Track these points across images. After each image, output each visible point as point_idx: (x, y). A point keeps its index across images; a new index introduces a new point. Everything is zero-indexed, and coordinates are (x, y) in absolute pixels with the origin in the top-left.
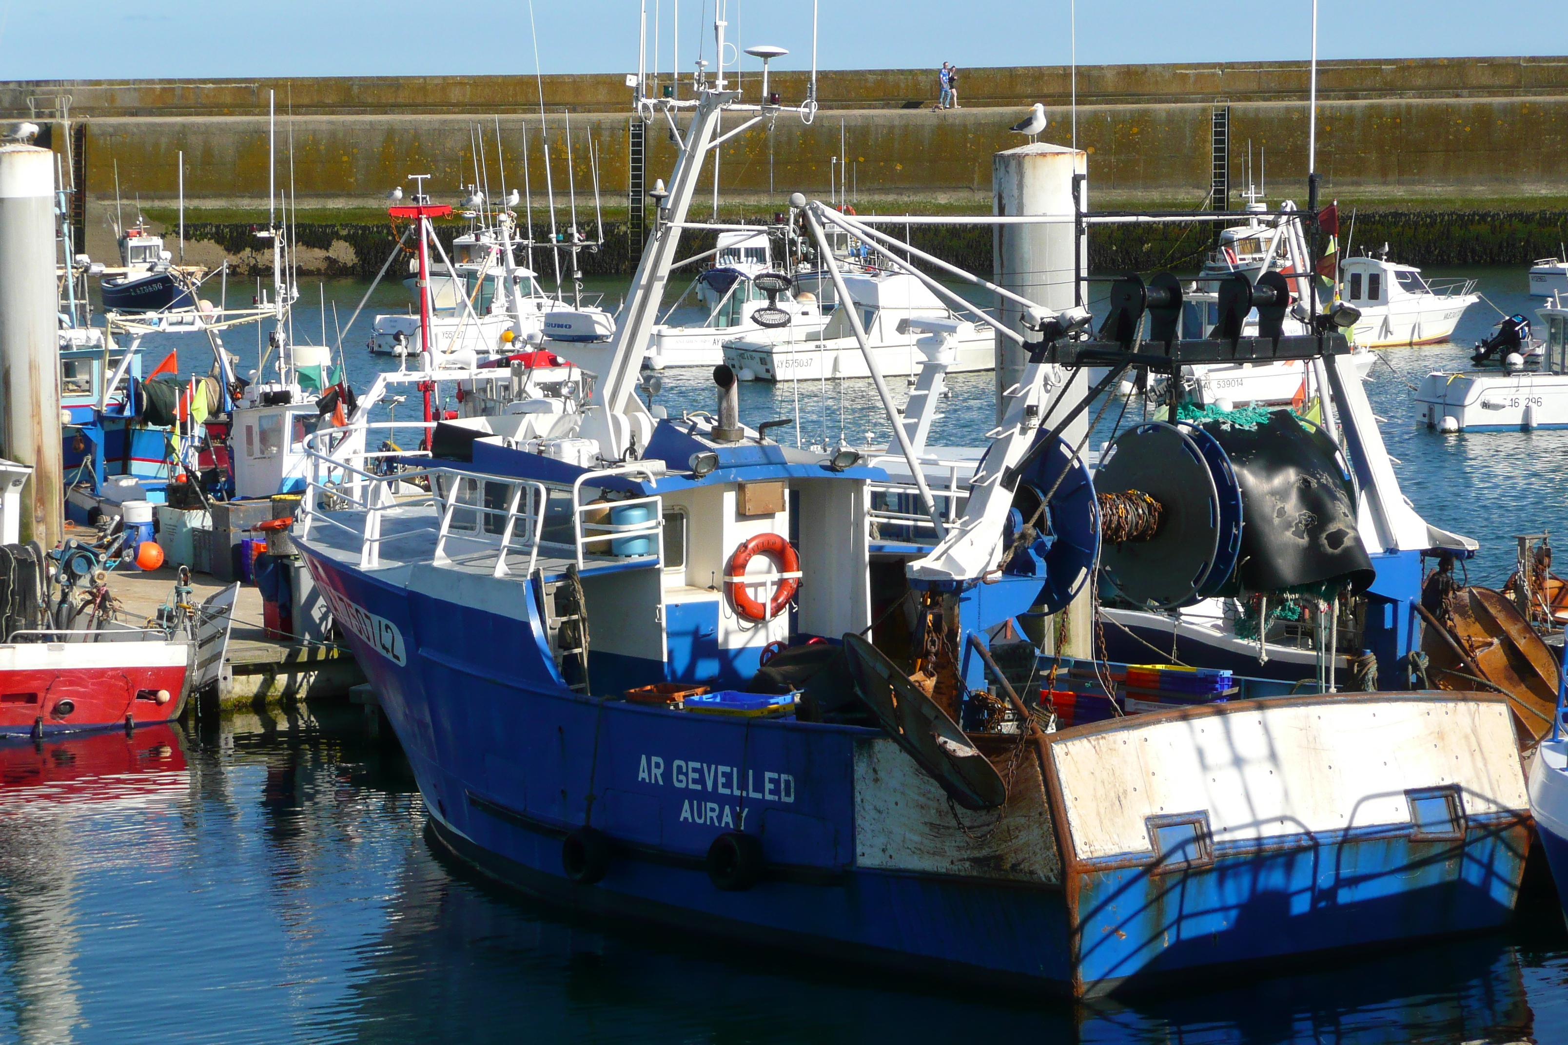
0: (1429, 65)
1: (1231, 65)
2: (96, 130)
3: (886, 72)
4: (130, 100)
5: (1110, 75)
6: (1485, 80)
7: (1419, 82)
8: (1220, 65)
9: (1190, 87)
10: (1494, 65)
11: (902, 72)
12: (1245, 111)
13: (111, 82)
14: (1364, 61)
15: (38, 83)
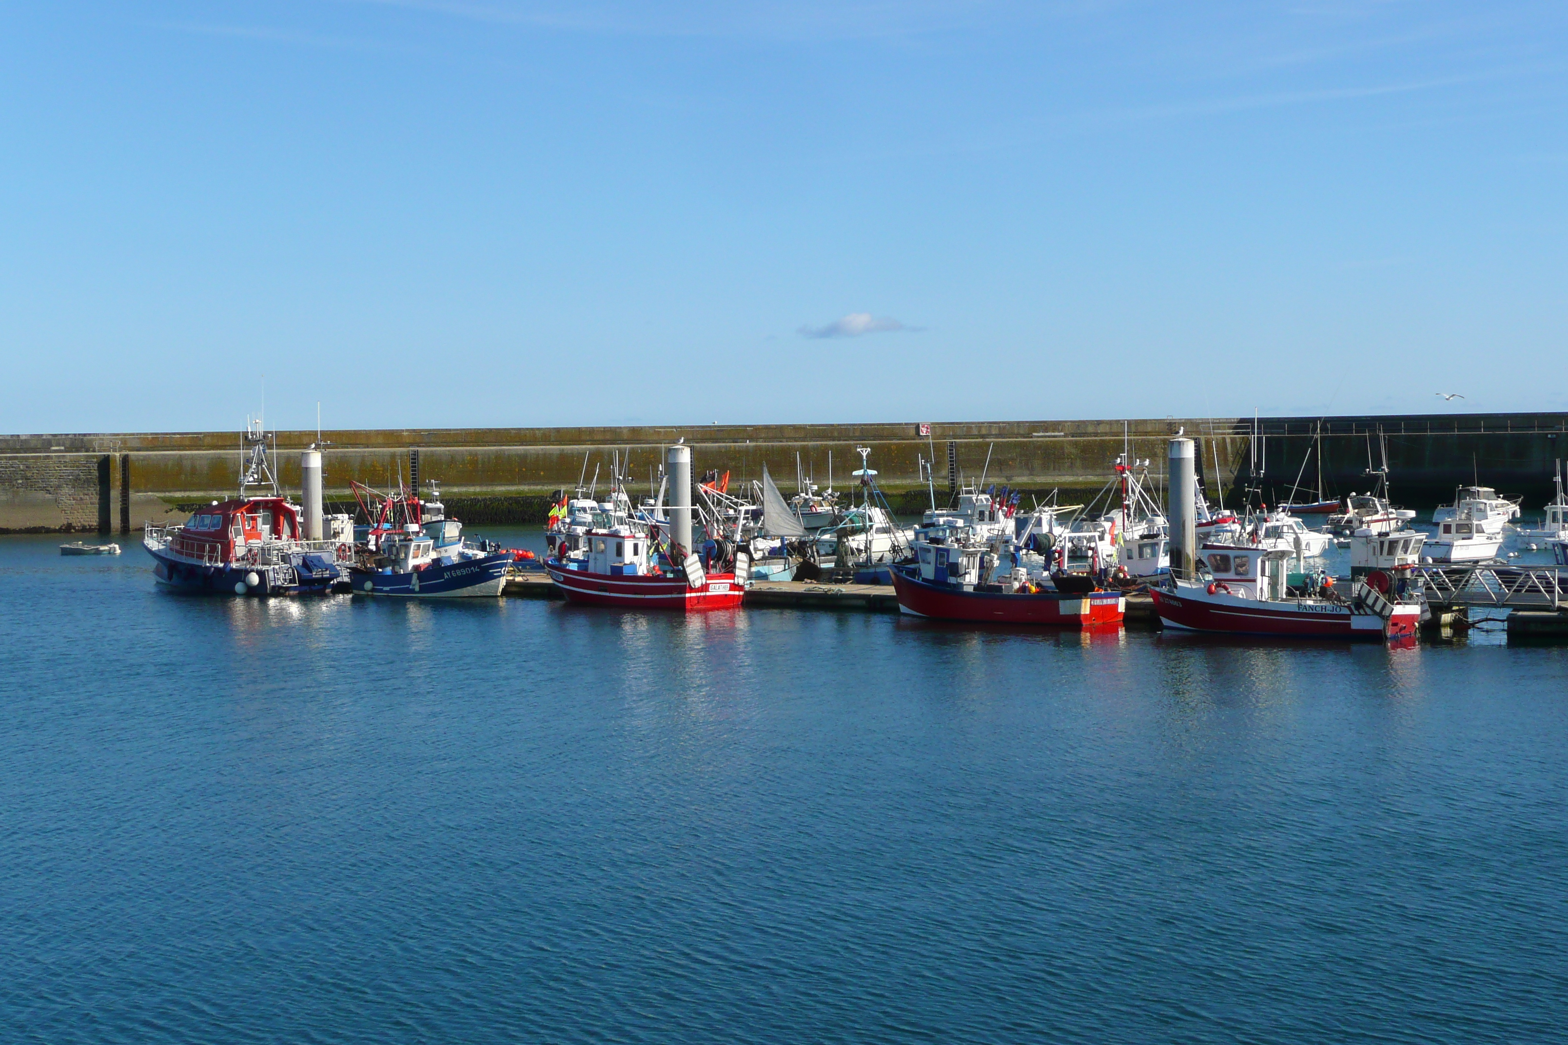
0: (767, 428)
1: (680, 427)
2: (133, 458)
3: (520, 429)
4: (135, 443)
5: (625, 431)
6: (792, 435)
7: (763, 435)
8: (675, 427)
9: (662, 437)
10: (795, 428)
11: (527, 429)
12: (701, 447)
13: (125, 435)
14: (739, 426)
15: (85, 435)
